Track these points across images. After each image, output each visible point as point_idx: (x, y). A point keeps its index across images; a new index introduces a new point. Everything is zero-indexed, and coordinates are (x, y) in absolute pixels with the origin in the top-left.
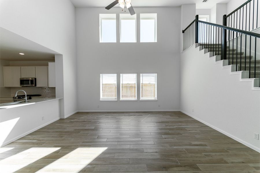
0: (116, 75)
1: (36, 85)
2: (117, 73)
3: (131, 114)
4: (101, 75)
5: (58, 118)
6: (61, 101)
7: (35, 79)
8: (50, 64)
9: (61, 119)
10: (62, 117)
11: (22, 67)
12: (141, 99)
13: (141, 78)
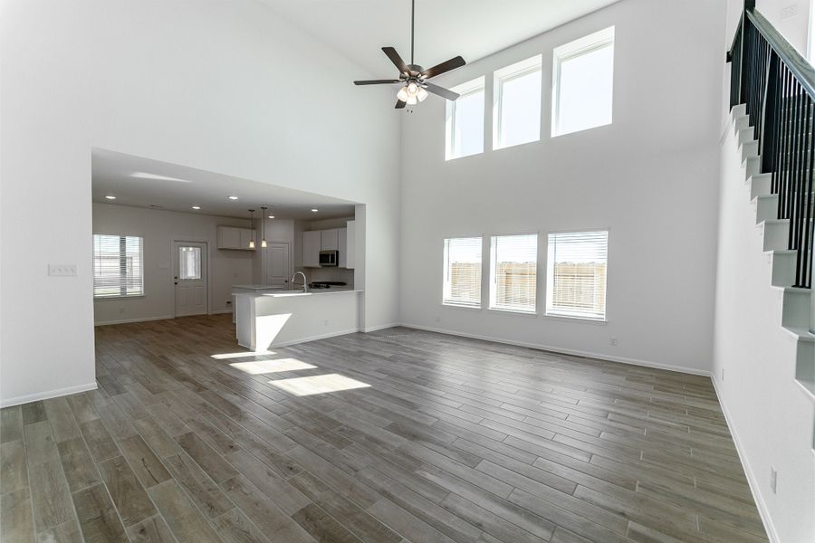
0: (479, 240)
1: (337, 265)
2: (483, 236)
3: (508, 350)
4: (446, 241)
5: (354, 330)
6: (361, 295)
7: (337, 252)
8: (349, 223)
9: (359, 333)
10: (362, 330)
11: (324, 232)
12: (547, 312)
13: (550, 248)
